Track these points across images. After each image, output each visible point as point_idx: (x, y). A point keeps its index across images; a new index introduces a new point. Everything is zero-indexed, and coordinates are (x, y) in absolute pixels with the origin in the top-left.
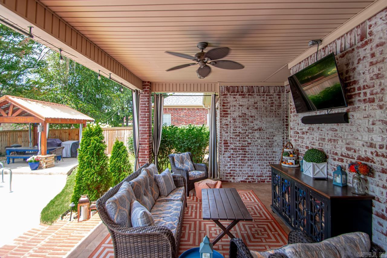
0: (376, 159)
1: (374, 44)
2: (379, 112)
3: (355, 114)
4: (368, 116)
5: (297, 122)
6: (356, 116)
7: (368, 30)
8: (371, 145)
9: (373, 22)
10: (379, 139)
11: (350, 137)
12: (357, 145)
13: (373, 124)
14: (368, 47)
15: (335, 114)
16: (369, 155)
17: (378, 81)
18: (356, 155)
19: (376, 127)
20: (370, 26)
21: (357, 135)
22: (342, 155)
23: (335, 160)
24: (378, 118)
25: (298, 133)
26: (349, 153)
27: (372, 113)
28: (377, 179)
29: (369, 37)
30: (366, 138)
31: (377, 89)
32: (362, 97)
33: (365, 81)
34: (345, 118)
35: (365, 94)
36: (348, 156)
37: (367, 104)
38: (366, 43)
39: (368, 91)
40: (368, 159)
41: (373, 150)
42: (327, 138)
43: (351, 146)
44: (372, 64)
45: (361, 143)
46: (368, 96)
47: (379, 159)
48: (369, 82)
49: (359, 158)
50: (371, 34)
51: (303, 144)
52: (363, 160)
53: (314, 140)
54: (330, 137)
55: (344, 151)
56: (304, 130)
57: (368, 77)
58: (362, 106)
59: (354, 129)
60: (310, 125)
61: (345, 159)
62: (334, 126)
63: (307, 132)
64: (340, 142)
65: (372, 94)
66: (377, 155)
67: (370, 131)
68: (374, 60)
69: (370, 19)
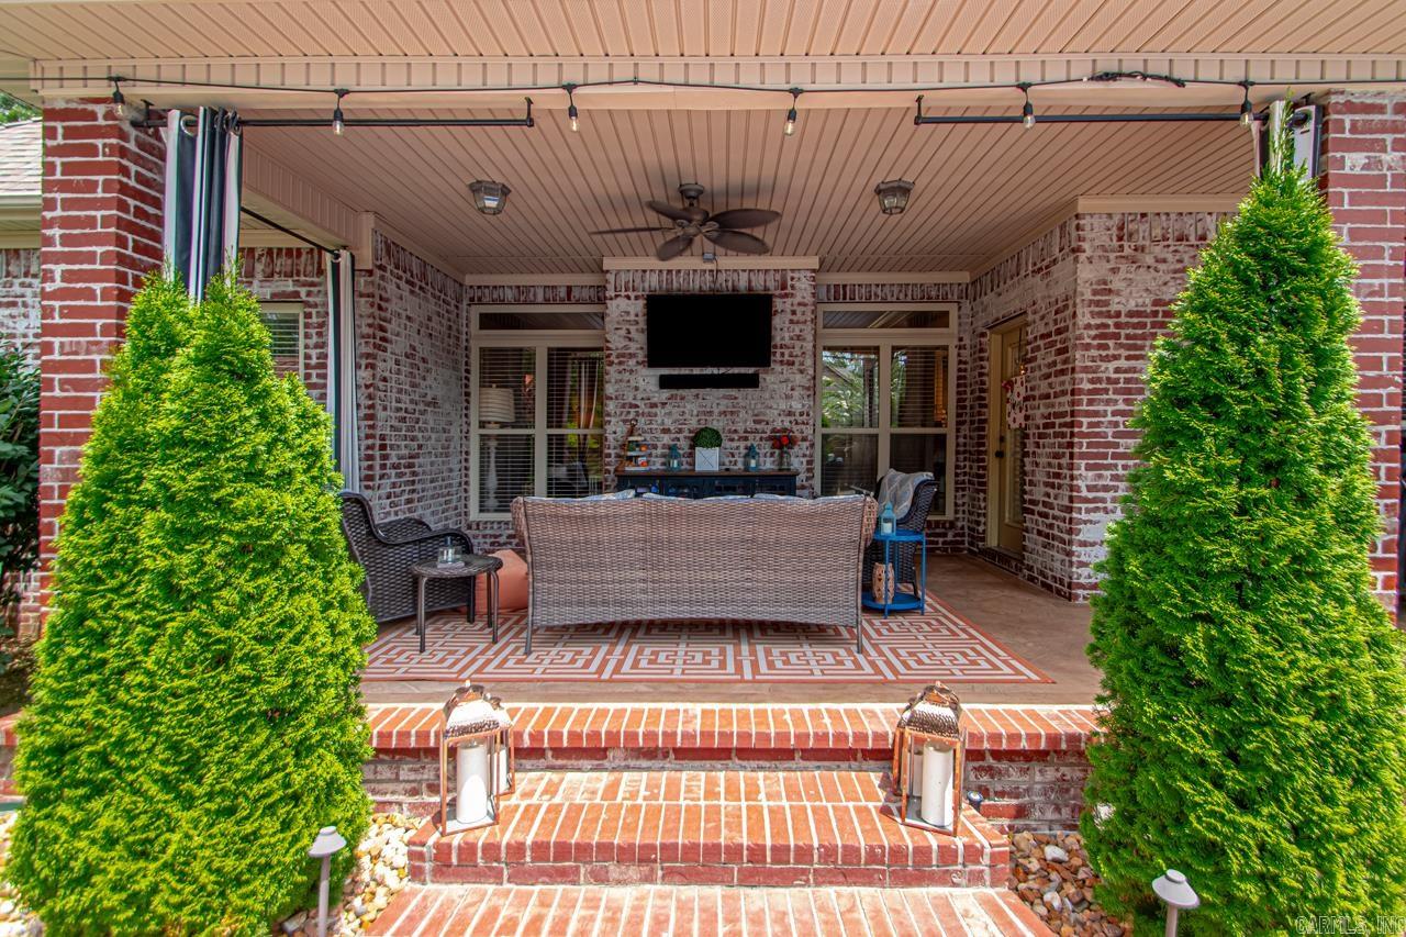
0: (795, 428)
1: (796, 301)
2: (798, 376)
3: (768, 378)
4: (786, 381)
5: (633, 384)
6: (769, 379)
7: (789, 283)
8: (790, 414)
9: (796, 275)
10: (800, 406)
11: (759, 406)
12: (771, 415)
13: (792, 389)
14: (789, 301)
15: (733, 375)
16: (787, 425)
17: (798, 344)
18: (770, 427)
19: (796, 393)
20: (792, 279)
21: (770, 403)
22: (746, 432)
23: (732, 440)
24: (798, 383)
25: (637, 406)
26: (758, 427)
27: (791, 377)
28: (796, 448)
29: (789, 290)
30: (783, 406)
31: (797, 351)
32: (778, 357)
33: (783, 339)
34: (752, 382)
35: (782, 354)
36: (757, 431)
37: (785, 367)
38: (786, 296)
39: (787, 352)
40: (785, 430)
41: (792, 418)
42: (716, 411)
43: (761, 418)
44: (791, 322)
45: (776, 412)
46: (786, 357)
47: (799, 427)
48: (787, 341)
49: (774, 430)
50: (793, 287)
51: (654, 426)
52: (779, 431)
53: (687, 416)
54: (722, 408)
55: (750, 425)
56: (655, 400)
57: (787, 335)
58: (778, 368)
59: (767, 395)
60: (674, 392)
61: (751, 436)
62: (733, 392)
63: (664, 404)
64: (742, 414)
65: (791, 356)
66: (797, 423)
67: (788, 397)
68: (795, 318)
69: (793, 271)
